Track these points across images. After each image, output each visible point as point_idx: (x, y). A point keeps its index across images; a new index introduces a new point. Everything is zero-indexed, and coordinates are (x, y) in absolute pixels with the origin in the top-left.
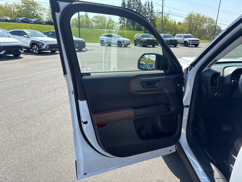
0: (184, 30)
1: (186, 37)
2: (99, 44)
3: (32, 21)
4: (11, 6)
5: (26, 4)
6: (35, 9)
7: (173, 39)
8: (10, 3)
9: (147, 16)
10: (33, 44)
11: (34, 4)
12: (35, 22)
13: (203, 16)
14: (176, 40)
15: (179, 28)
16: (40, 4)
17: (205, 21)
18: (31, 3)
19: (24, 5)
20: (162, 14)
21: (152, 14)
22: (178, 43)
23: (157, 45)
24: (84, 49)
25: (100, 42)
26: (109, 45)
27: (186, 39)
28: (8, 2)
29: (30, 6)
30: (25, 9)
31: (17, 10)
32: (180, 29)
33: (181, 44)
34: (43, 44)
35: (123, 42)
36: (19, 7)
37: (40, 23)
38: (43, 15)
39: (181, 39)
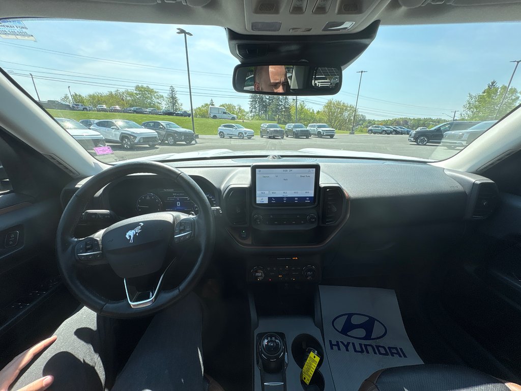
0: (322, 119)
1: (320, 127)
2: (218, 136)
3: (146, 111)
4: (123, 93)
5: (141, 91)
6: (152, 98)
7: (305, 129)
8: (122, 90)
9: (280, 103)
10: (124, 137)
11: (151, 91)
12: (150, 113)
13: (344, 103)
14: (308, 131)
15: (318, 117)
16: (157, 91)
17: (346, 110)
18: (146, 91)
19: (138, 92)
20: (296, 102)
21: (286, 102)
22: (310, 135)
23: (287, 136)
24: (193, 142)
25: (219, 134)
26: (231, 138)
27: (320, 130)
28: (119, 89)
29: (145, 94)
30: (141, 97)
31: (130, 98)
32: (318, 119)
33: (315, 135)
34: (135, 137)
35: (246, 133)
36: (132, 95)
37: (157, 114)
38: (160, 104)
39: (314, 130)
